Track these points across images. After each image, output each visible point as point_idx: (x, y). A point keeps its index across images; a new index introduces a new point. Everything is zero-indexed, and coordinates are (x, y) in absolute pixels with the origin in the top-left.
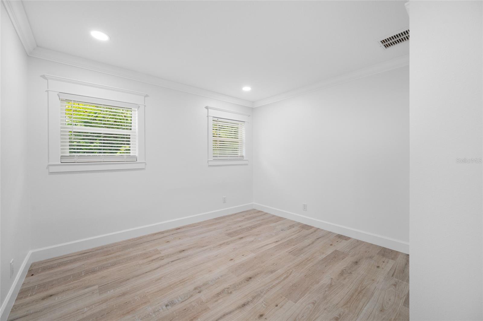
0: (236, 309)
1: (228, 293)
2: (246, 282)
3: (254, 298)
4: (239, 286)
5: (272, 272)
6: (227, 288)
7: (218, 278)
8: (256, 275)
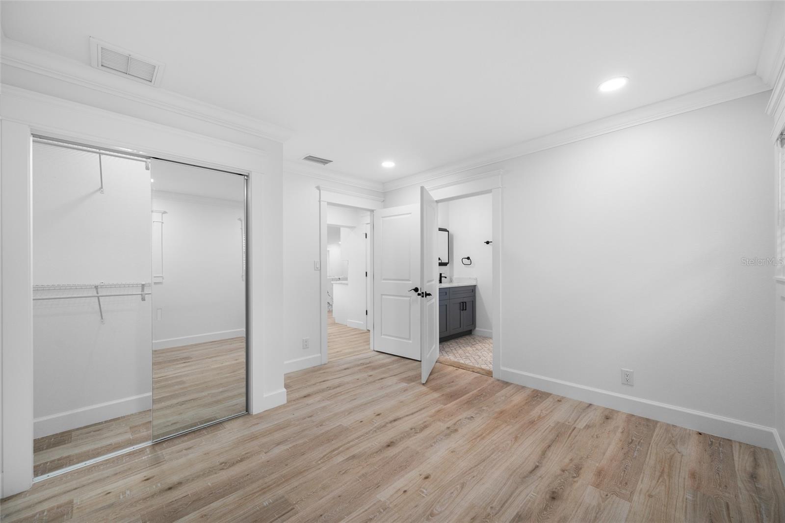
0: (402, 417)
1: (414, 429)
2: (394, 441)
3: (385, 426)
4: (402, 436)
5: (353, 457)
6: (417, 433)
7: (435, 443)
8: (380, 451)
